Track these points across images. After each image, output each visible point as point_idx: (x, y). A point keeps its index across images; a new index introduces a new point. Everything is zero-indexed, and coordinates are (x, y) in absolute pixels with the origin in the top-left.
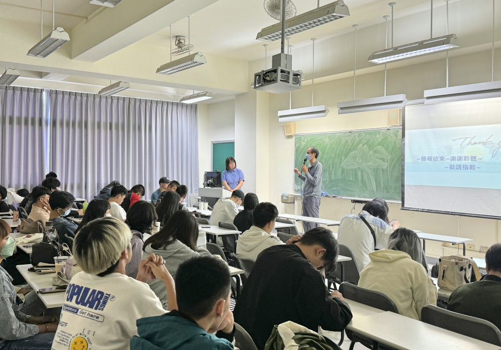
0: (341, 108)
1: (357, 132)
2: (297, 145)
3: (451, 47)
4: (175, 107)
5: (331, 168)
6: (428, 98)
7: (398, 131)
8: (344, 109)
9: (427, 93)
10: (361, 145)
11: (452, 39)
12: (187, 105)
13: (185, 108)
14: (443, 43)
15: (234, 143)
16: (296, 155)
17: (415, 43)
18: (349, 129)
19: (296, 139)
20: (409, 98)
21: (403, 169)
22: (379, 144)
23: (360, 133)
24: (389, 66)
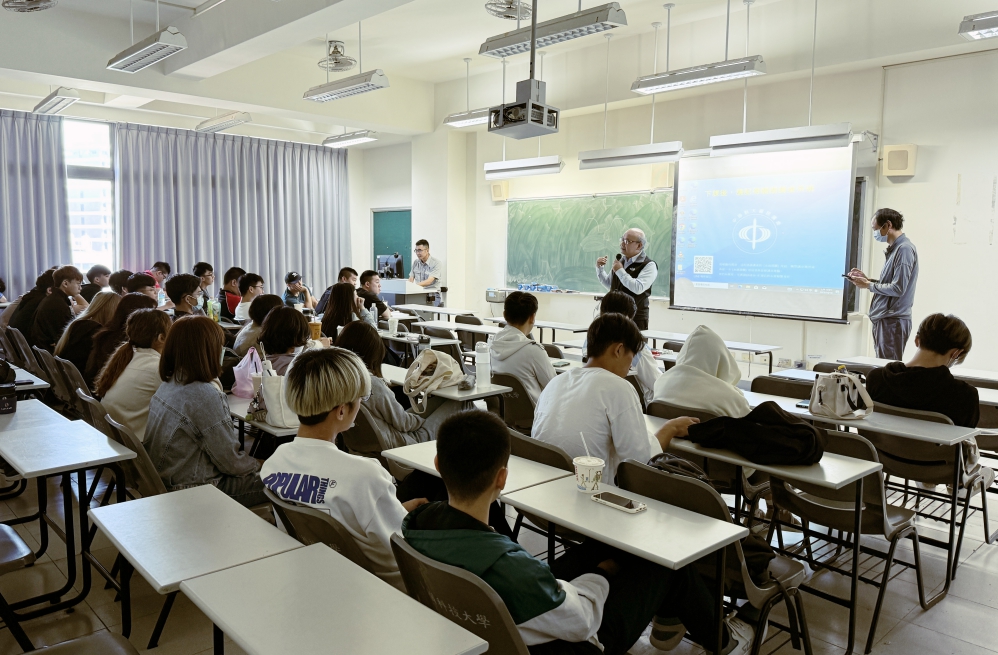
0: (585, 161)
1: (603, 197)
2: (512, 216)
3: (754, 74)
4: (313, 153)
5: (563, 250)
6: (716, 148)
7: (666, 196)
8: (588, 161)
9: (715, 141)
10: (610, 216)
11: (757, 63)
12: (332, 151)
13: (328, 154)
14: (744, 68)
15: (410, 211)
16: (510, 231)
17: (702, 66)
18: (592, 192)
19: (509, 206)
20: (688, 147)
21: (673, 252)
22: (637, 215)
23: (608, 198)
24: (658, 99)
